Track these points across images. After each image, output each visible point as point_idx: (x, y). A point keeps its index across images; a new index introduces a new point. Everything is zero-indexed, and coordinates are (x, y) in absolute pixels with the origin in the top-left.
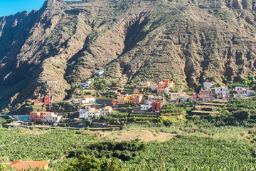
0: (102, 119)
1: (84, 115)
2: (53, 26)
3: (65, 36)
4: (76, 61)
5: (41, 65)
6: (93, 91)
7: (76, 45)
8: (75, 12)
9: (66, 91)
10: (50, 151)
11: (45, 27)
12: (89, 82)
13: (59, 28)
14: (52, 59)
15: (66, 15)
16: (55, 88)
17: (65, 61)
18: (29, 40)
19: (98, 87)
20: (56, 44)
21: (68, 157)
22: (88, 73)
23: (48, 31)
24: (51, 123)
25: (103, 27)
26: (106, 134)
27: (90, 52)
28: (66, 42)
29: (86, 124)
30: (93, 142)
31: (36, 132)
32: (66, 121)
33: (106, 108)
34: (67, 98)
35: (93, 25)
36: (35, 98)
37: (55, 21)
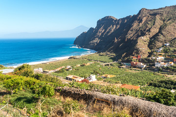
0: (167, 68)
1: (158, 65)
2: (143, 22)
3: (149, 26)
4: (154, 38)
5: (137, 40)
6: (163, 54)
7: (154, 31)
8: (155, 14)
9: (149, 53)
10: (140, 81)
11: (139, 23)
12: (161, 49)
13: (146, 22)
14: (143, 38)
15: (150, 16)
16: (143, 51)
17: (148, 38)
18: (132, 29)
19: (166, 52)
20: (144, 30)
21: (149, 85)
22: (160, 44)
23: (141, 24)
24: (141, 68)
25: (170, 21)
26: (169, 76)
27: (162, 34)
28: (150, 29)
29: (159, 70)
30: (162, 79)
31: (133, 71)
32: (148, 68)
33: (170, 63)
34: (149, 56)
35: (164, 21)
36: (133, 55)
37: (144, 19)
